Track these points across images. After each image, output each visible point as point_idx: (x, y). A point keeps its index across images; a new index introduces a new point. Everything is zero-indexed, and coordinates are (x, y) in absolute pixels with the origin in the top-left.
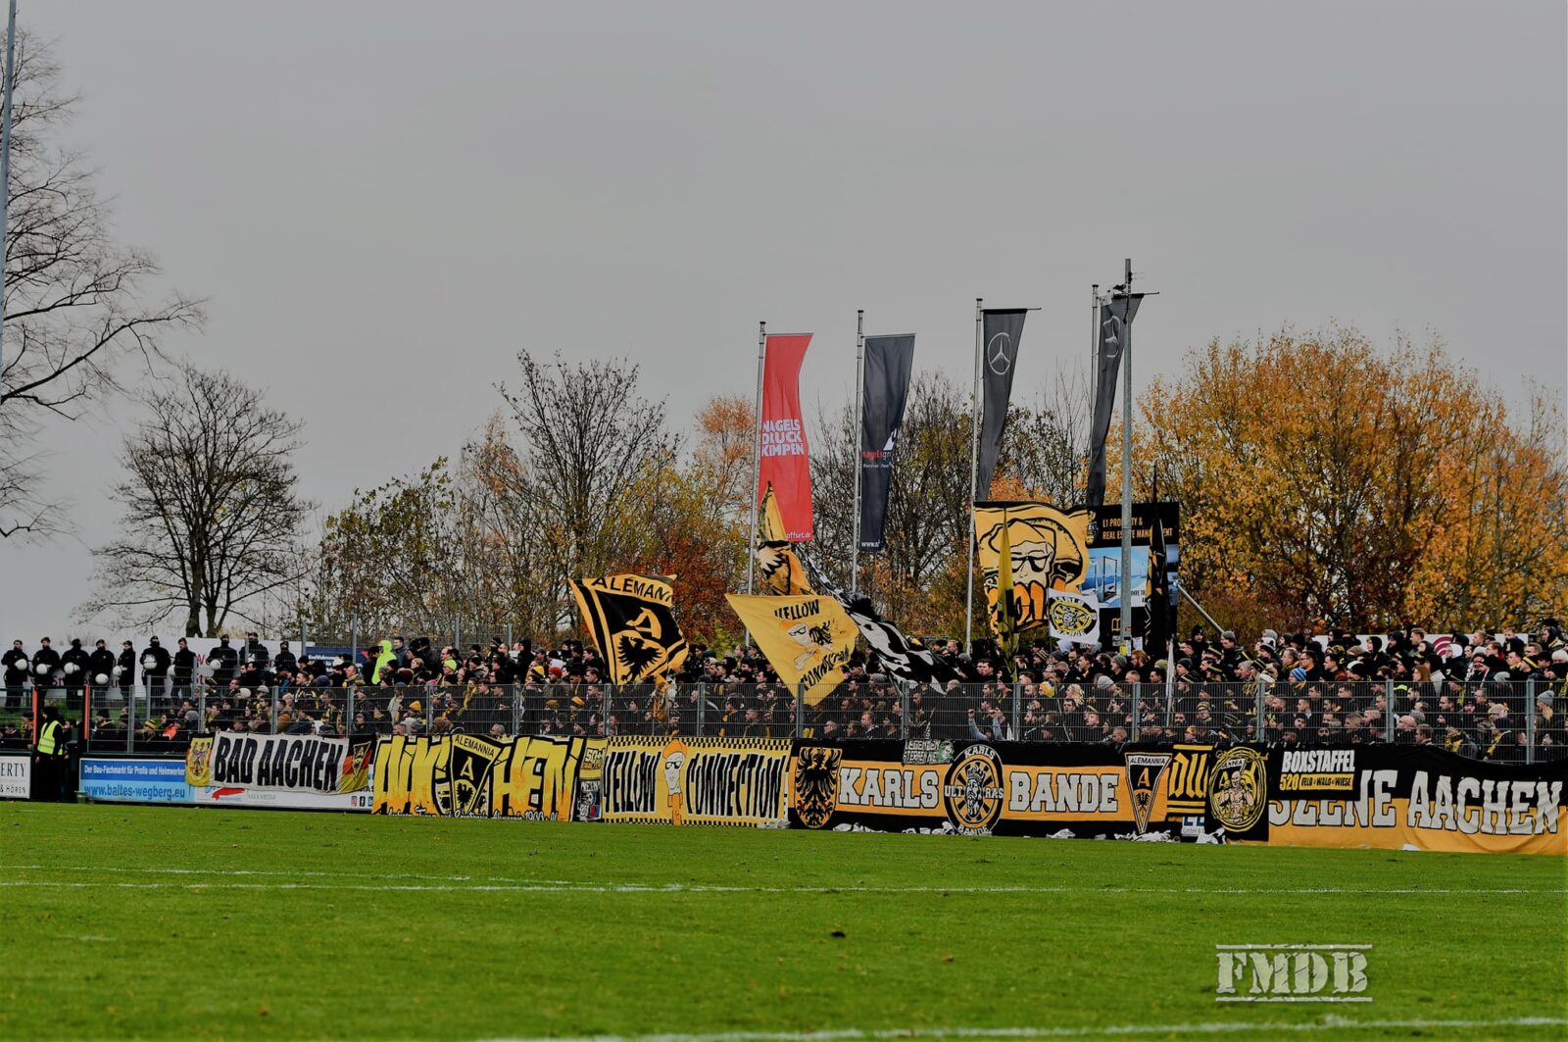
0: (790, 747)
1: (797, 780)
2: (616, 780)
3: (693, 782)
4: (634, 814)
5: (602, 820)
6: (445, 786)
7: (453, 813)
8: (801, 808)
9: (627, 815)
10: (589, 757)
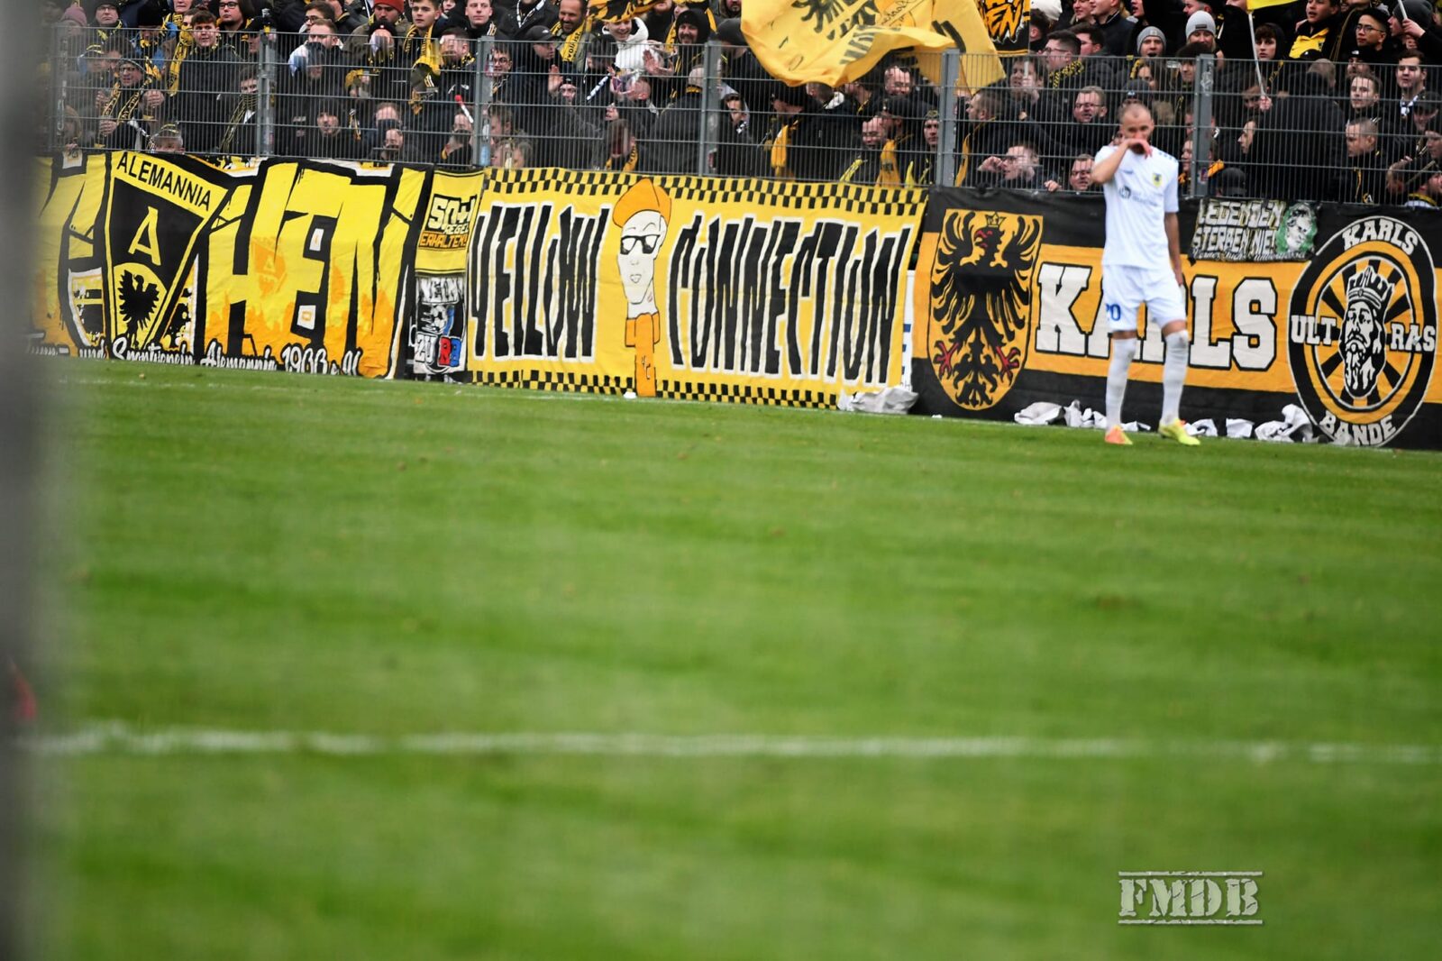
0: (921, 208)
1: (936, 290)
2: (503, 279)
3: (685, 285)
4: (542, 362)
5: (463, 376)
6: (93, 278)
7: (109, 344)
8: (943, 359)
9: (528, 362)
10: (438, 214)
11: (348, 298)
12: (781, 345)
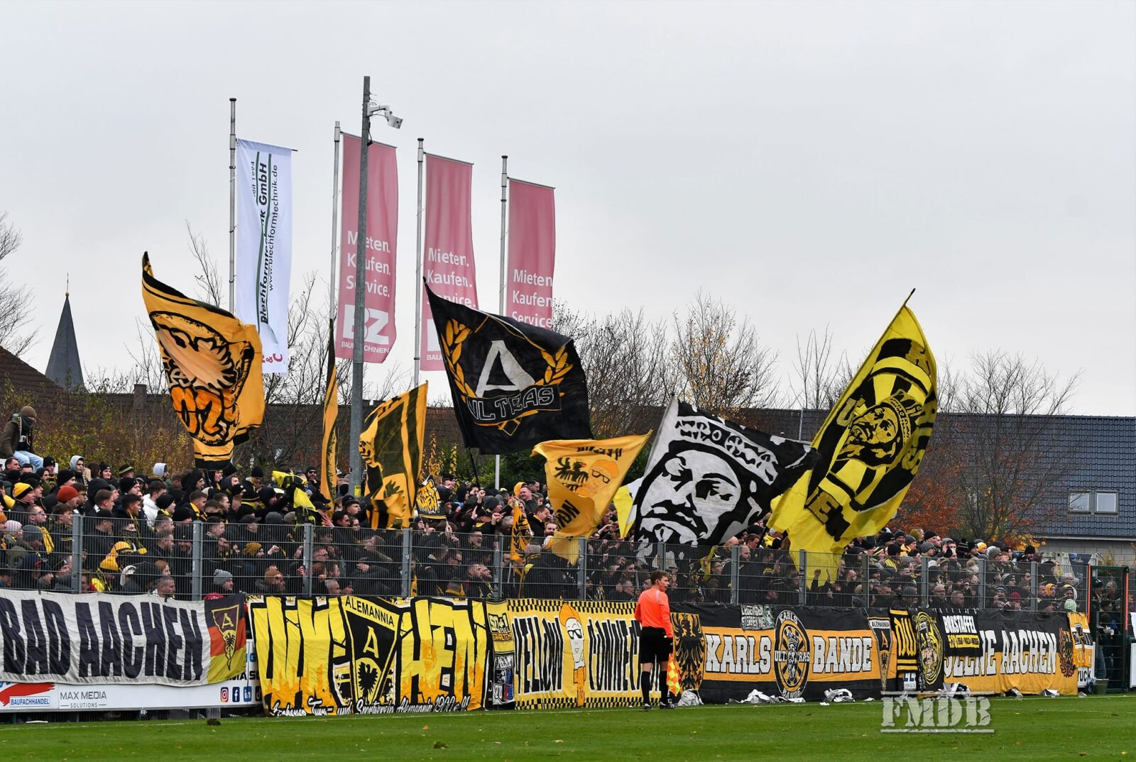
2: (527, 654)
3: (595, 652)
4: (543, 694)
6: (344, 667)
7: (355, 704)
9: (536, 695)
10: (493, 624)
11: (464, 669)
12: (628, 678)
